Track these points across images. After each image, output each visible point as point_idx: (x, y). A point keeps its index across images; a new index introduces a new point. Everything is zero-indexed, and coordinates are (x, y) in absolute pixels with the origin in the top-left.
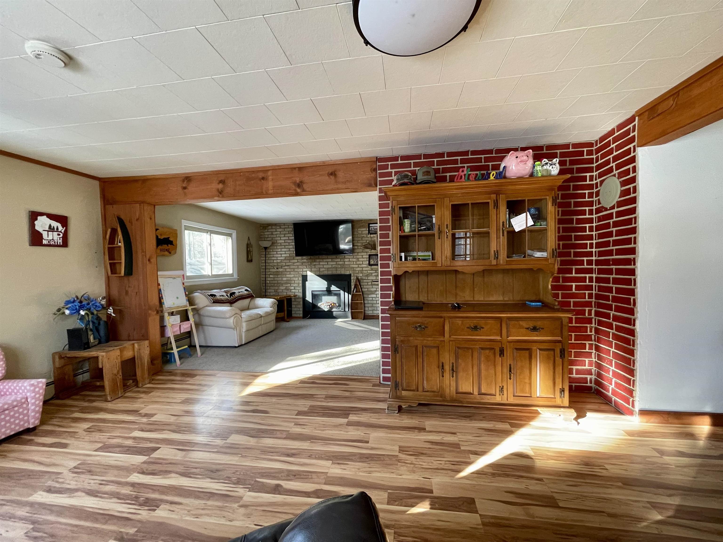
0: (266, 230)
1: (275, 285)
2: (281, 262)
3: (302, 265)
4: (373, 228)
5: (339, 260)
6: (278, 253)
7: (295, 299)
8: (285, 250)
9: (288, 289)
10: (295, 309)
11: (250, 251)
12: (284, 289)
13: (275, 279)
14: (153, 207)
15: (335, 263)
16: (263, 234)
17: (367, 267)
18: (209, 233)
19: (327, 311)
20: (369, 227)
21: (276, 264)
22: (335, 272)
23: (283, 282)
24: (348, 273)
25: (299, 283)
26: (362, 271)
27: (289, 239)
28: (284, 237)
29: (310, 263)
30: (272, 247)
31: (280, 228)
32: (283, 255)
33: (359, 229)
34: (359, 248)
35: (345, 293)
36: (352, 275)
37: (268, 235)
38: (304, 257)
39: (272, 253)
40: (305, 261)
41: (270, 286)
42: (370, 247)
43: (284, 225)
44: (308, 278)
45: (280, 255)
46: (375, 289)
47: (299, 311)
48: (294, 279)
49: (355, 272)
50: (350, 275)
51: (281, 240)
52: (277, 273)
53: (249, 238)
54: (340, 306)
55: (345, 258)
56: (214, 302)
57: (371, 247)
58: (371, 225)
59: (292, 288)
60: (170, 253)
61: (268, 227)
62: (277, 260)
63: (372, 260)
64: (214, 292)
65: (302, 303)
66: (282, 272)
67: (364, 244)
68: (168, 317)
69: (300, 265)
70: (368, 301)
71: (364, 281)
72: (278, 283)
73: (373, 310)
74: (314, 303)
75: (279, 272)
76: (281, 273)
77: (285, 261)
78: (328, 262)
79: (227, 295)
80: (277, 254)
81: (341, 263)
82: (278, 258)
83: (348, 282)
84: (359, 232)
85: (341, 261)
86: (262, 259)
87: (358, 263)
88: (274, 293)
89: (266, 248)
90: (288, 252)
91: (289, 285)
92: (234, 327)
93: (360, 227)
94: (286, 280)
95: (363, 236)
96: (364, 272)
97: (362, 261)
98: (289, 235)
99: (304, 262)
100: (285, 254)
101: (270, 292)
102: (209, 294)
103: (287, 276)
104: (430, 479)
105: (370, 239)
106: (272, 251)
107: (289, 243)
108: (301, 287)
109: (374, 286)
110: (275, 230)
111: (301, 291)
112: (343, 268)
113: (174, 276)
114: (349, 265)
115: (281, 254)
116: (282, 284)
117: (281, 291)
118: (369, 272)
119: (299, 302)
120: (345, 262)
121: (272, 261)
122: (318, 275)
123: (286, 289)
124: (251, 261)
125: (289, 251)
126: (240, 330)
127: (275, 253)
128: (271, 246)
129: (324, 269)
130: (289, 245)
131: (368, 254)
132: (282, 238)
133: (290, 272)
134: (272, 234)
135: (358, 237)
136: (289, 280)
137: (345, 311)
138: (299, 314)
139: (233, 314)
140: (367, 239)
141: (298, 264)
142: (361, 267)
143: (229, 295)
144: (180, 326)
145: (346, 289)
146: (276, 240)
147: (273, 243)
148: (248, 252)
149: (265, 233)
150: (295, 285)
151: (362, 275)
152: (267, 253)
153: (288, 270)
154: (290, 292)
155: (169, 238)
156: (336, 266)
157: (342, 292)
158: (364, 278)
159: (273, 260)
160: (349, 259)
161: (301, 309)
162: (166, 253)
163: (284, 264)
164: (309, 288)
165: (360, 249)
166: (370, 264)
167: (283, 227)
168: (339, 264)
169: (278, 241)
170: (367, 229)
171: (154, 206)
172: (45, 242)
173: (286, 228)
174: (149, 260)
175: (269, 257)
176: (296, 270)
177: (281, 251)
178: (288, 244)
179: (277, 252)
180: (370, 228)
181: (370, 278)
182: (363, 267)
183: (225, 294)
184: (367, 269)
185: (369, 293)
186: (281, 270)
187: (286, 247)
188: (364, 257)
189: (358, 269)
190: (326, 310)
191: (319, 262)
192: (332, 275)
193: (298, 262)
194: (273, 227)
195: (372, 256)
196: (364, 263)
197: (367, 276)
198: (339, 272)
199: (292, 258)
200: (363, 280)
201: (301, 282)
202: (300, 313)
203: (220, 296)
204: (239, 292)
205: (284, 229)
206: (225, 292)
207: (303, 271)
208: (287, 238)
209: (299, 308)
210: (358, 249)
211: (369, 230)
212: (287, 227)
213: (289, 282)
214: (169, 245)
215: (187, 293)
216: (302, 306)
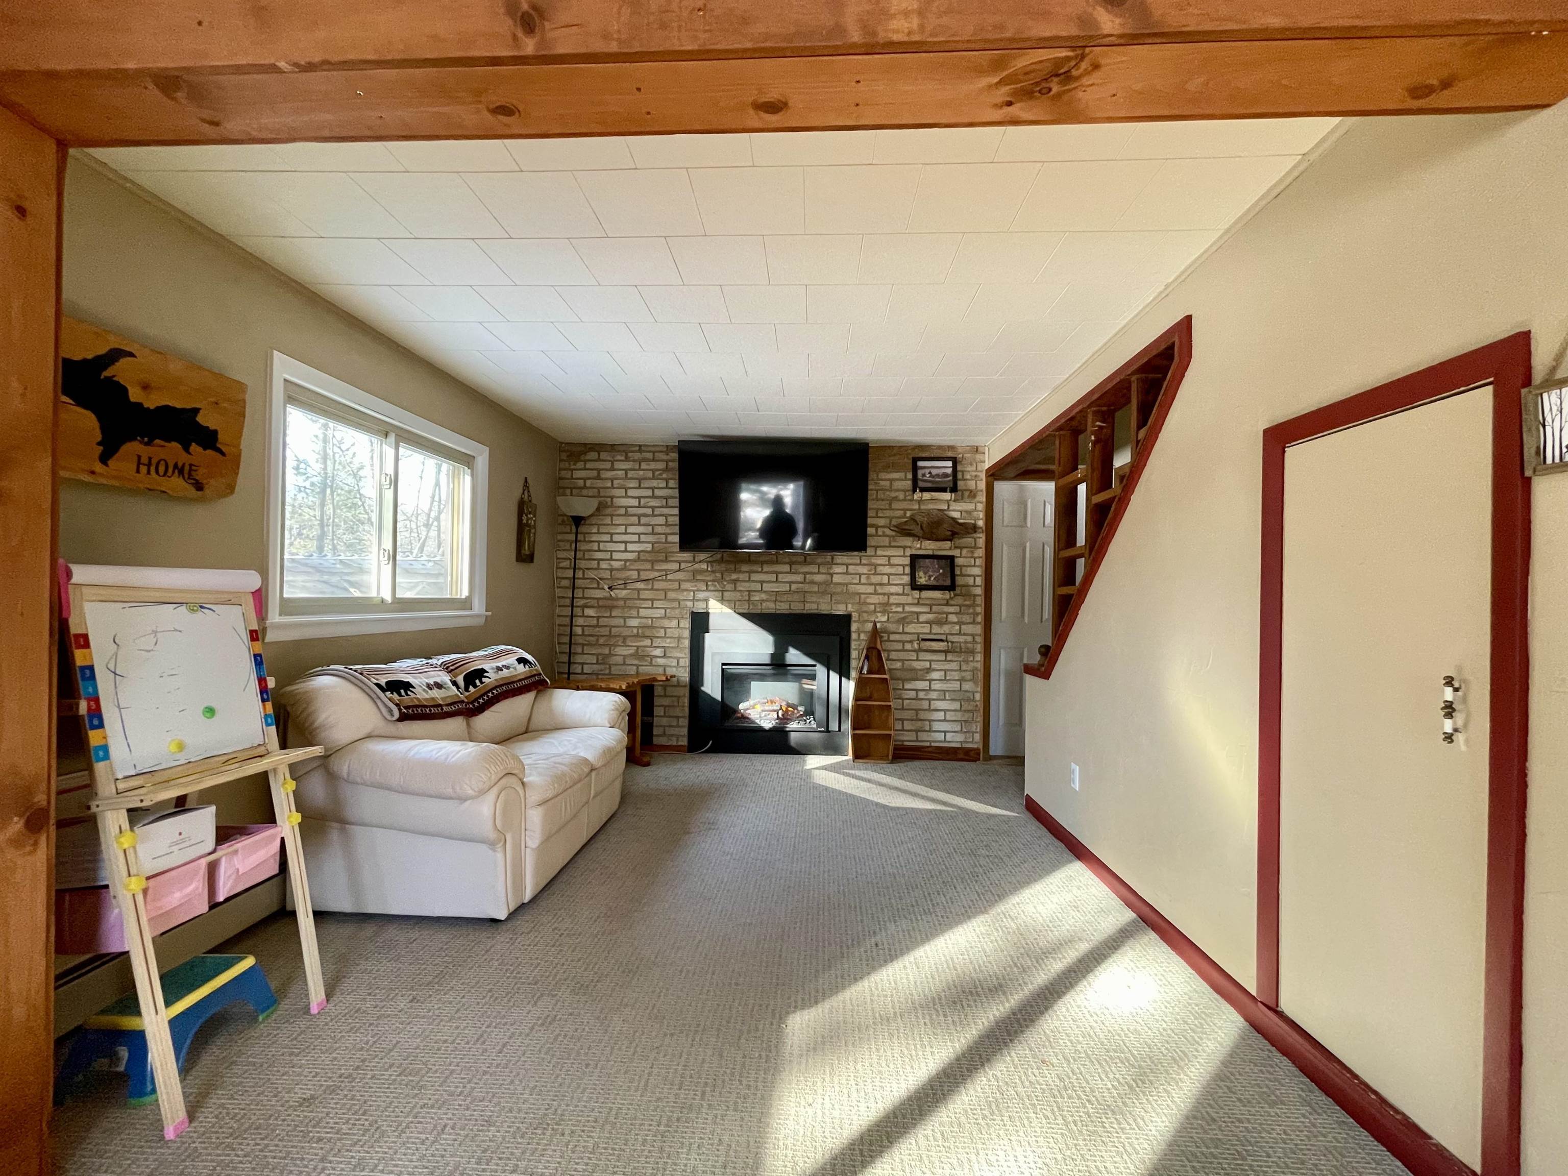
0: (580, 465)
1: (601, 641)
2: (625, 568)
3: (694, 579)
4: (927, 471)
5: (814, 568)
6: (616, 538)
7: (665, 687)
8: (640, 529)
9: (640, 655)
10: (664, 721)
11: (528, 525)
12: (631, 655)
13: (602, 621)
14: (50, 147)
15: (799, 578)
16: (569, 476)
17: (903, 594)
18: (392, 438)
19: (771, 730)
20: (915, 469)
21: (607, 575)
22: (797, 608)
23: (626, 632)
24: (840, 610)
25: (679, 639)
26: (885, 607)
27: (653, 497)
28: (639, 487)
29: (718, 575)
30: (594, 520)
31: (627, 459)
32: (630, 547)
33: (883, 475)
34: (880, 533)
35: (831, 673)
36: (855, 616)
37: (585, 479)
38: (702, 556)
39: (594, 538)
40: (704, 566)
41: (583, 645)
42: (917, 530)
43: (640, 451)
44: (713, 622)
45: (622, 547)
46: (927, 664)
47: (678, 726)
48: (666, 623)
49: (864, 608)
50: (846, 619)
51: (626, 496)
52: (609, 603)
53: (526, 481)
54: (809, 712)
55: (832, 563)
56: (403, 718)
57: (920, 533)
58: (920, 464)
59: (658, 652)
60: (199, 487)
61: (585, 453)
62: (611, 559)
63: (921, 574)
64: (403, 669)
65: (686, 701)
66: (625, 600)
67: (894, 522)
68: (127, 841)
69: (688, 581)
70: (903, 699)
71: (892, 637)
72: (610, 636)
73: (917, 731)
74: (728, 702)
75: (617, 599)
76: (621, 603)
77: (638, 566)
78: (777, 573)
79: (455, 683)
80: (611, 541)
81: (819, 578)
82: (616, 556)
83: (841, 639)
84: (882, 483)
85: (819, 573)
86: (561, 555)
87: (875, 579)
88: (596, 667)
89: (578, 521)
90: (651, 538)
91: (647, 642)
92: (492, 835)
93: (888, 468)
94: (638, 627)
95: (893, 494)
96: (894, 609)
97: (889, 575)
98: (654, 483)
99: (702, 572)
100: (639, 542)
101: (583, 664)
102: (383, 681)
103: (643, 612)
105: (916, 507)
106: (595, 530)
107: (653, 508)
108: (687, 651)
109: (922, 656)
110: (608, 465)
111: (686, 662)
112: (824, 593)
113: (201, 599)
114: (846, 585)
115: (626, 543)
116: (625, 638)
117: (619, 660)
118: (907, 608)
119: (679, 697)
120: (832, 575)
121: (594, 564)
122: (743, 615)
123: (636, 655)
124: (530, 559)
125: (653, 533)
126: (517, 847)
127: (607, 538)
128: (592, 515)
129: (764, 596)
130: (654, 515)
131: (909, 552)
132: (630, 493)
133: (652, 600)
134: (598, 477)
135: (877, 500)
136: (648, 627)
137: (828, 731)
138: (678, 737)
139: (494, 778)
140: (904, 505)
141: (680, 576)
142: (884, 594)
143: (460, 680)
144: (212, 869)
145: (835, 660)
146: (612, 498)
147: (600, 509)
148: (522, 530)
149: (577, 474)
150: (667, 643)
151: (885, 619)
152: (580, 537)
153: (645, 594)
154: (651, 664)
155: (196, 411)
156: (806, 587)
157: (821, 670)
158: (892, 627)
159: (599, 560)
160: (847, 565)
161: (685, 722)
162: (176, 483)
163: (634, 575)
164: (713, 654)
165: (884, 535)
166: (914, 586)
167: (637, 456)
168: (812, 582)
169: (618, 502)
170: (910, 476)
171: (62, 146)
173: (646, 460)
175: (584, 551)
176: (671, 595)
177: (626, 533)
178: (649, 511)
179: (612, 534)
180: (920, 472)
181: (910, 628)
182: (890, 595)
183: (445, 678)
184: (903, 599)
185: (908, 675)
186: (623, 593)
187: (644, 520)
188: (894, 561)
189: (874, 599)
190: (767, 725)
191: (750, 572)
192: (790, 614)
193: (679, 570)
194: (604, 455)
195: (922, 562)
196: (895, 580)
197: (903, 621)
198: (811, 608)
199: (662, 556)
200: (890, 633)
201: (687, 634)
202: (680, 733)
203: (429, 687)
204: (499, 669)
205: (640, 461)
206: (448, 668)
207: (694, 600)
208: (649, 493)
209: (678, 717)
210: (877, 535)
211: (915, 480)
212: (650, 456)
213: (647, 632)
214: (194, 447)
215: (271, 683)
216: (687, 710)
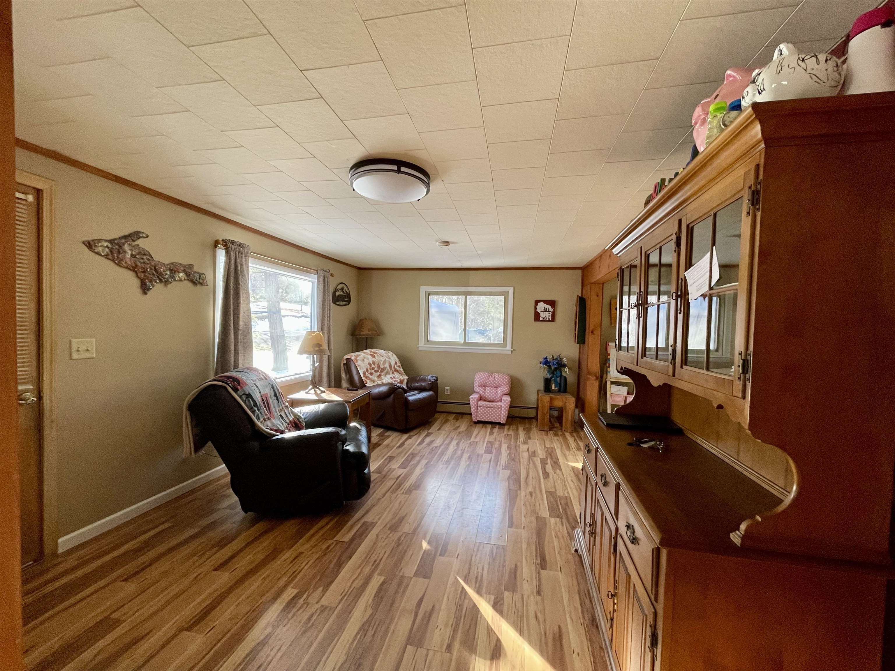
104: (457, 558)
172: (541, 319)
174: (592, 332)
